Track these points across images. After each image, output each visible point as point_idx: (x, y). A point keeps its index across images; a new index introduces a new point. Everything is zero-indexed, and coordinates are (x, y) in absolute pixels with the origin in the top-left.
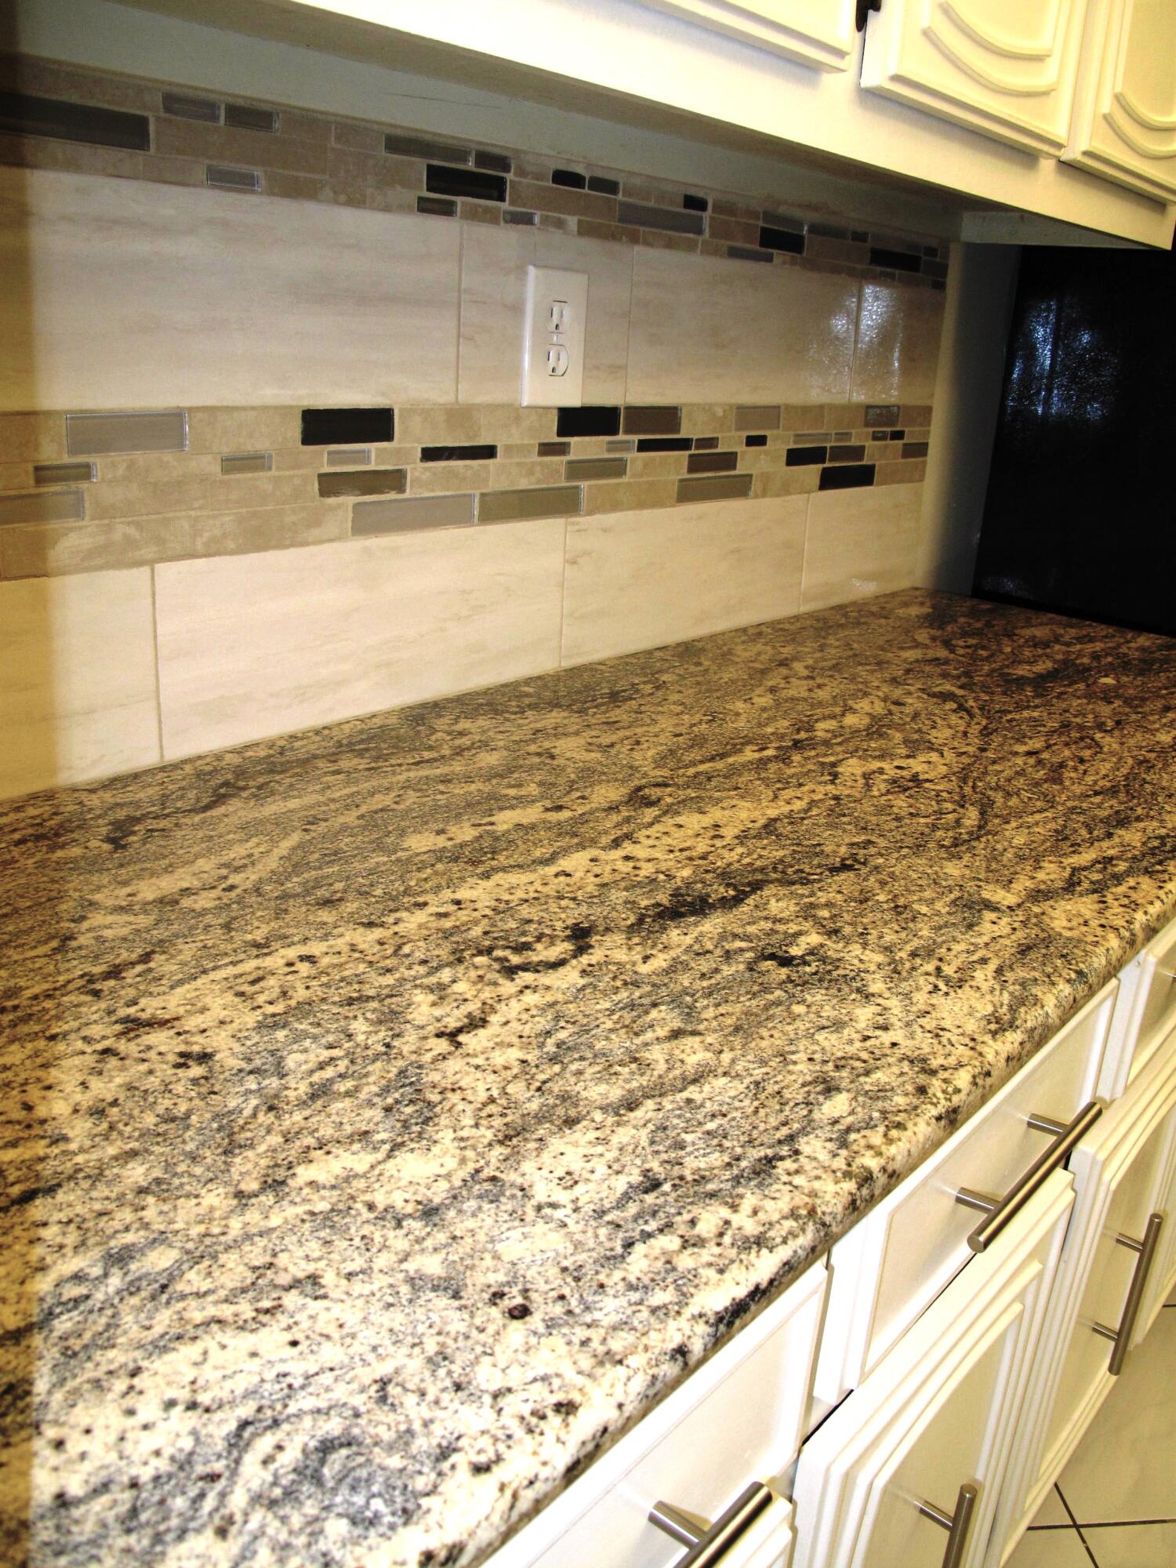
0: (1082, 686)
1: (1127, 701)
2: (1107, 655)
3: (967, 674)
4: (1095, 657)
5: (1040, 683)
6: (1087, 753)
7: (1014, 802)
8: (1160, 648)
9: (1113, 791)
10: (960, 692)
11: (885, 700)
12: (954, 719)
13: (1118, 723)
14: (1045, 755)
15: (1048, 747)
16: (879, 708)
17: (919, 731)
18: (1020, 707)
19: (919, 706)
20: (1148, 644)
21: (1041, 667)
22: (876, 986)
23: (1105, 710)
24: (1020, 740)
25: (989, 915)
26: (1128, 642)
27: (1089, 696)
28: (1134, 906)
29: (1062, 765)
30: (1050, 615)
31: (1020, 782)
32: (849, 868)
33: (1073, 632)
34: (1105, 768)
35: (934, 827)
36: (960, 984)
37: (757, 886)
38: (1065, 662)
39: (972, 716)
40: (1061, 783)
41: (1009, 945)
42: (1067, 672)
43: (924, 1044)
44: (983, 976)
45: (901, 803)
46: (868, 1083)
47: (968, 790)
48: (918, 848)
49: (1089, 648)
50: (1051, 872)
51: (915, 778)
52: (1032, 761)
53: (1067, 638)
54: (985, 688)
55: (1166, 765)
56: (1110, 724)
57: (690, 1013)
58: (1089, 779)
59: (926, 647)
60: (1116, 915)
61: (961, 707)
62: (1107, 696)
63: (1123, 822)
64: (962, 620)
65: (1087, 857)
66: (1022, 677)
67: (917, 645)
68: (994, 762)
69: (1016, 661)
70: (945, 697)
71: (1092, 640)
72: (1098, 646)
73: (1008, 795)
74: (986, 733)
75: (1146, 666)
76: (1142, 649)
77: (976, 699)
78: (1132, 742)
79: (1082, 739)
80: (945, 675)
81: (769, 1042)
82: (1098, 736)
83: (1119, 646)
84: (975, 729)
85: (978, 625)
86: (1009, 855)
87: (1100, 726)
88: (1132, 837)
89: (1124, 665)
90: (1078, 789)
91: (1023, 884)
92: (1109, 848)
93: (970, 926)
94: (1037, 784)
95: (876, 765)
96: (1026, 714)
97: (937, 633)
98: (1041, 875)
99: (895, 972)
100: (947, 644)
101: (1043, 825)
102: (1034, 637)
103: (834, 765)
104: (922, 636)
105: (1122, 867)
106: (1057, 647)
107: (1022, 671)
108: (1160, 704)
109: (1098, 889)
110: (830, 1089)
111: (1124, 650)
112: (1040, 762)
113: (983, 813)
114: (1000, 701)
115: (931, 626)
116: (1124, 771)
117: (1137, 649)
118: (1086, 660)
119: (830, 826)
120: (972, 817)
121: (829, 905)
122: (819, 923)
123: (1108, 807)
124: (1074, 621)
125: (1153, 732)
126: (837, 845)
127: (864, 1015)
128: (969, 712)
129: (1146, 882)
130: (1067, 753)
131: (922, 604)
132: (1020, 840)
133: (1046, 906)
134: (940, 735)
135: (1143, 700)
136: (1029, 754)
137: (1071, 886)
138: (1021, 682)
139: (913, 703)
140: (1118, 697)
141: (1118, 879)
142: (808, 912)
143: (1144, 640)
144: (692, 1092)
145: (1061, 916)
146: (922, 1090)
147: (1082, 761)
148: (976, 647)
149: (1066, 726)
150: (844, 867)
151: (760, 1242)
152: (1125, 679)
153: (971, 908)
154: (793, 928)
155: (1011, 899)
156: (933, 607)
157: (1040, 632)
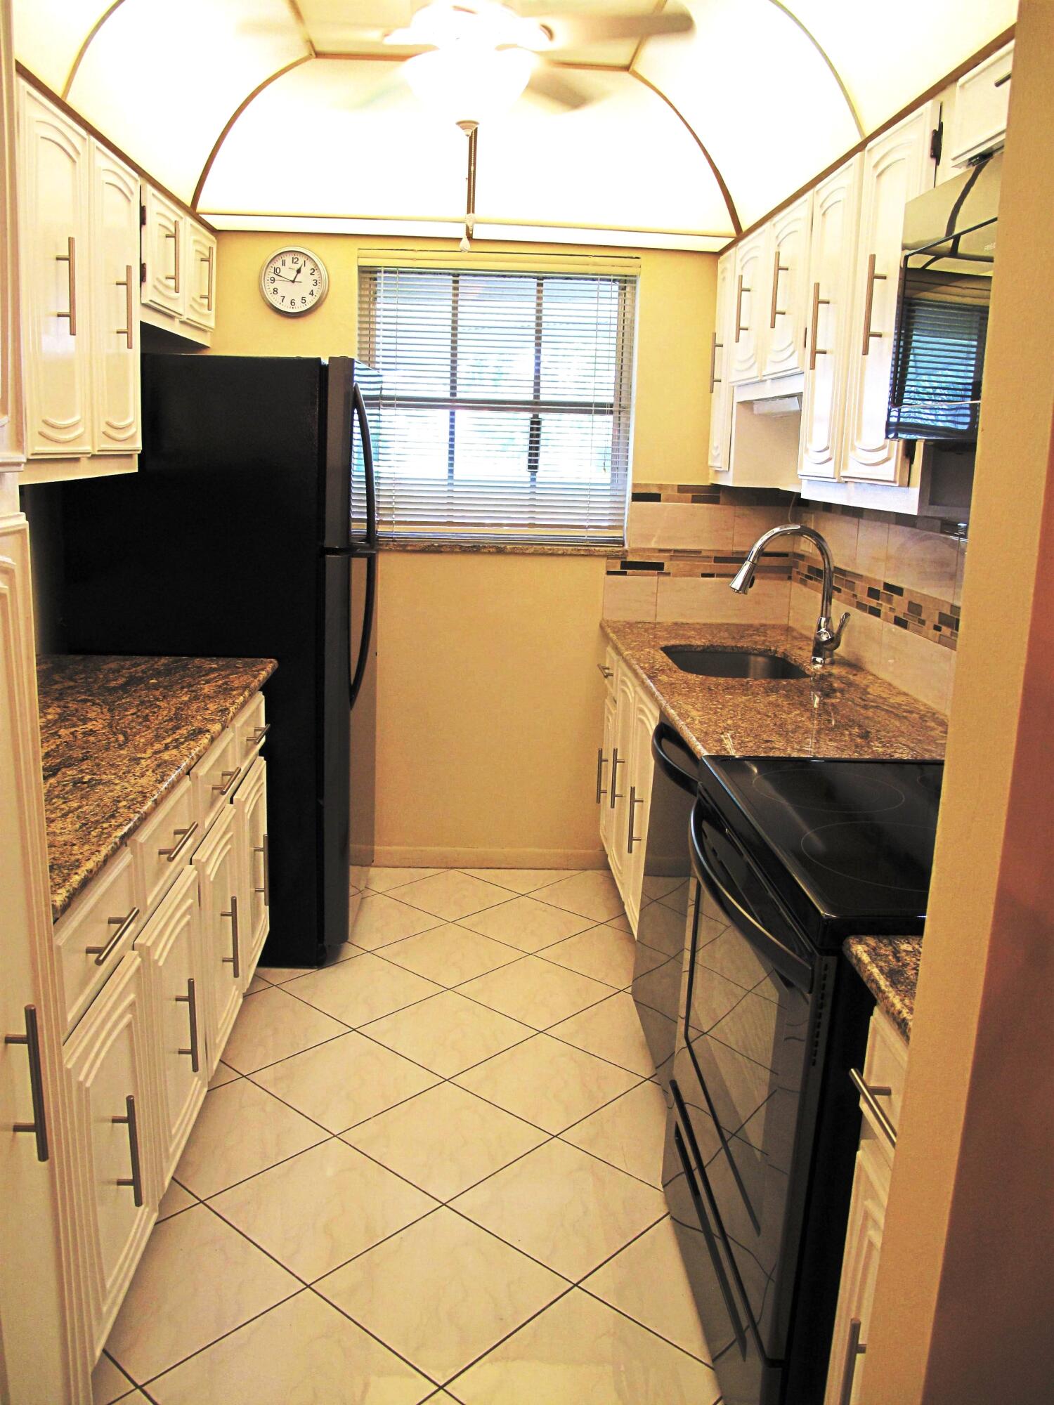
0: (143, 685)
1: (165, 688)
2: (149, 670)
3: (89, 690)
4: (143, 672)
5: (124, 687)
6: (156, 710)
7: (134, 730)
8: (173, 663)
9: (171, 720)
10: (90, 698)
11: (59, 707)
12: (94, 708)
13: (164, 697)
14: (139, 714)
15: (139, 711)
16: (59, 710)
17: (82, 715)
18: (120, 699)
19: (75, 706)
20: (166, 661)
21: (121, 681)
22: (117, 781)
23: (157, 693)
24: (126, 710)
25: (142, 761)
26: (156, 663)
27: (148, 689)
28: (191, 749)
29: (147, 715)
30: (114, 657)
31: (134, 724)
32: (86, 759)
33: (128, 663)
34: (165, 713)
35: (109, 743)
36: (143, 776)
37: (59, 770)
38: (131, 676)
39: (101, 706)
40: (149, 721)
41: (153, 765)
42: (132, 681)
43: (140, 789)
44: (149, 773)
45: (92, 739)
46: (129, 798)
47: (114, 730)
48: (107, 749)
49: (139, 669)
50: (157, 746)
51: (91, 730)
52: (135, 716)
53: (127, 666)
54: (100, 695)
55: (189, 708)
56: (161, 698)
57: (64, 798)
58: (160, 718)
59: (62, 682)
60: (185, 752)
61: (94, 704)
62: (156, 687)
63: (178, 728)
64: (71, 667)
65: (168, 740)
66: (115, 687)
67: (56, 683)
68: (120, 719)
69: (108, 681)
70: (85, 701)
71: (139, 665)
72: (143, 667)
73: (131, 729)
74: (109, 710)
75: (168, 672)
76: (164, 665)
77: (99, 699)
78: (172, 703)
79: (151, 705)
80: (79, 692)
81: (94, 797)
82: (158, 703)
83: (153, 665)
84: (105, 710)
85: (81, 668)
86: (141, 744)
87: (157, 699)
88: (184, 731)
89: (158, 674)
90: (157, 722)
91: (149, 752)
92: (176, 736)
93: (138, 764)
94: (141, 723)
95: (73, 729)
96: (123, 701)
97: (63, 675)
98: (155, 748)
99: (120, 778)
100: (71, 679)
101: (149, 734)
102: (111, 669)
103: (56, 732)
104: (57, 677)
105: (183, 740)
106: (124, 671)
107: (113, 684)
108: (179, 686)
109: (176, 747)
110: (119, 802)
111: (156, 667)
112: (138, 716)
113: (125, 736)
114: (110, 698)
115: (57, 672)
116: (173, 713)
117: (162, 665)
118: (140, 674)
119: (71, 750)
120: (121, 738)
121: (87, 769)
122: (87, 773)
123: (171, 725)
124: (127, 657)
125: (180, 697)
126: (79, 754)
127: (118, 787)
128: (98, 704)
129: (192, 743)
130: (147, 711)
131: (46, 663)
132: (143, 740)
133: (161, 755)
134: (91, 715)
135: (172, 686)
136: (132, 714)
137: (167, 748)
138: (115, 689)
139: (72, 706)
140: (160, 687)
141: (182, 743)
142: (82, 771)
143: (164, 660)
144: (80, 810)
145: (166, 756)
146: (144, 796)
147: (155, 713)
148: (86, 678)
149: (142, 703)
150: (83, 760)
151: (121, 825)
152: (161, 679)
153: (137, 761)
154: (80, 776)
155: (147, 756)
156: (52, 662)
157: (113, 666)
